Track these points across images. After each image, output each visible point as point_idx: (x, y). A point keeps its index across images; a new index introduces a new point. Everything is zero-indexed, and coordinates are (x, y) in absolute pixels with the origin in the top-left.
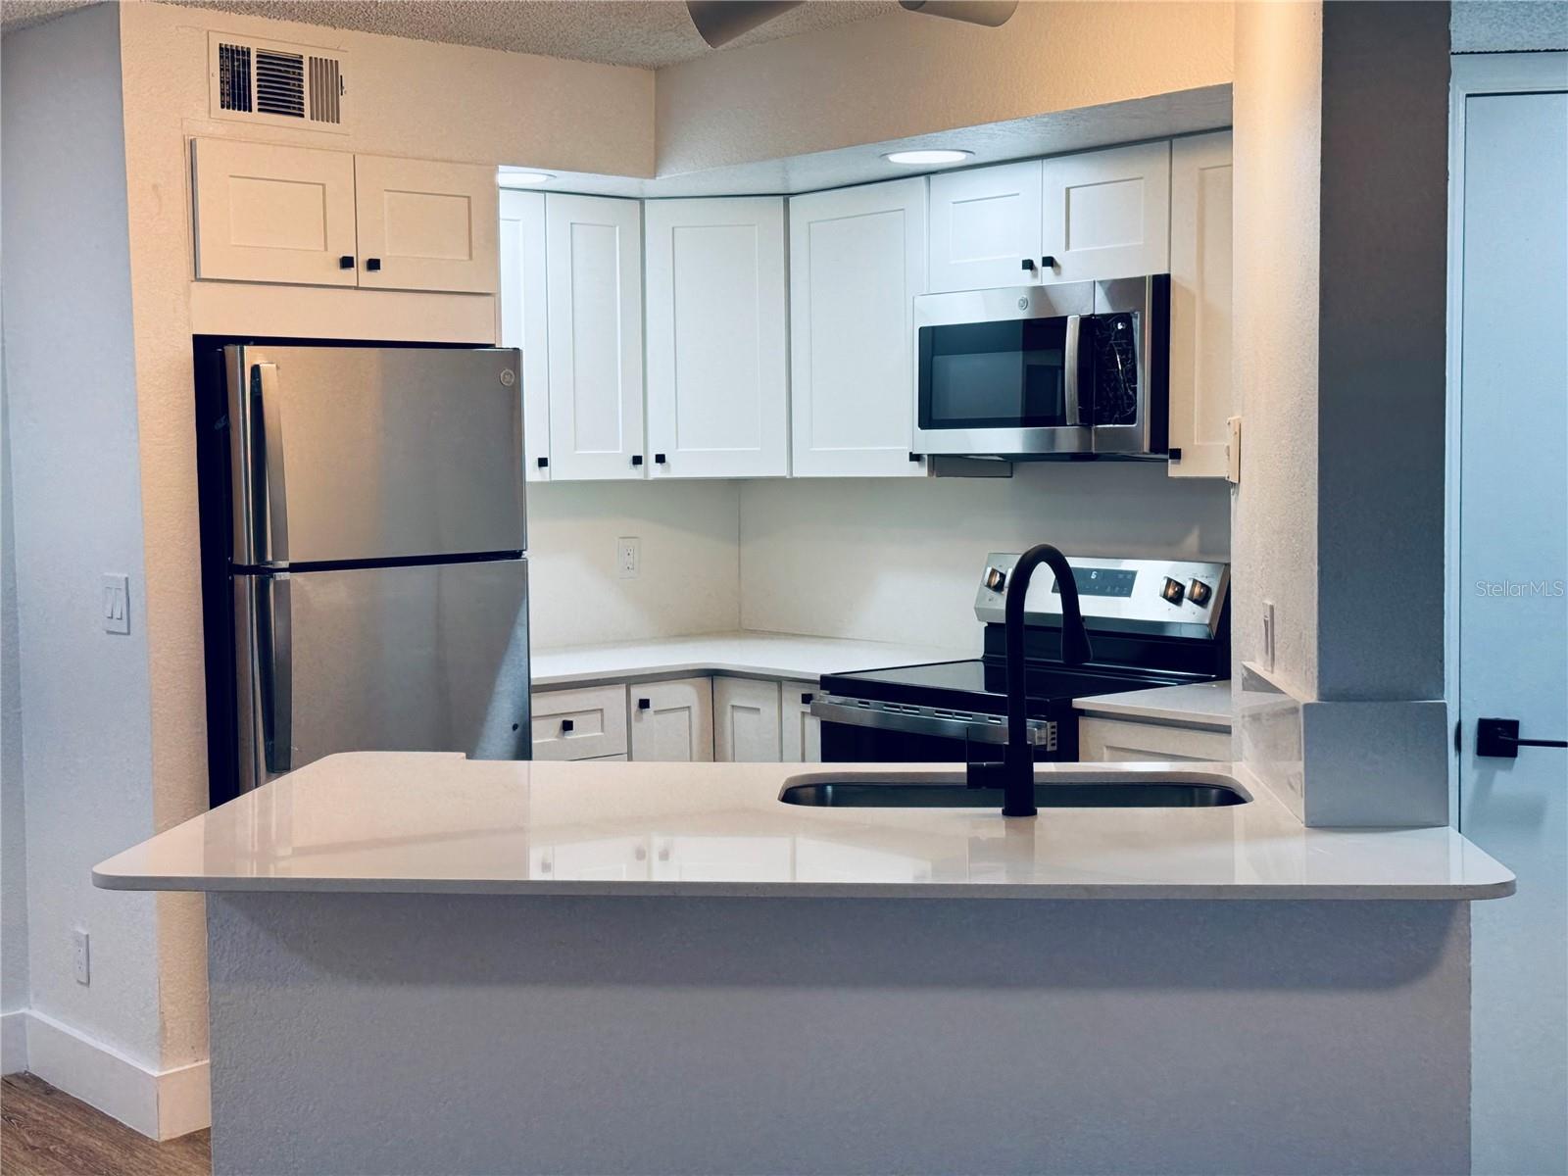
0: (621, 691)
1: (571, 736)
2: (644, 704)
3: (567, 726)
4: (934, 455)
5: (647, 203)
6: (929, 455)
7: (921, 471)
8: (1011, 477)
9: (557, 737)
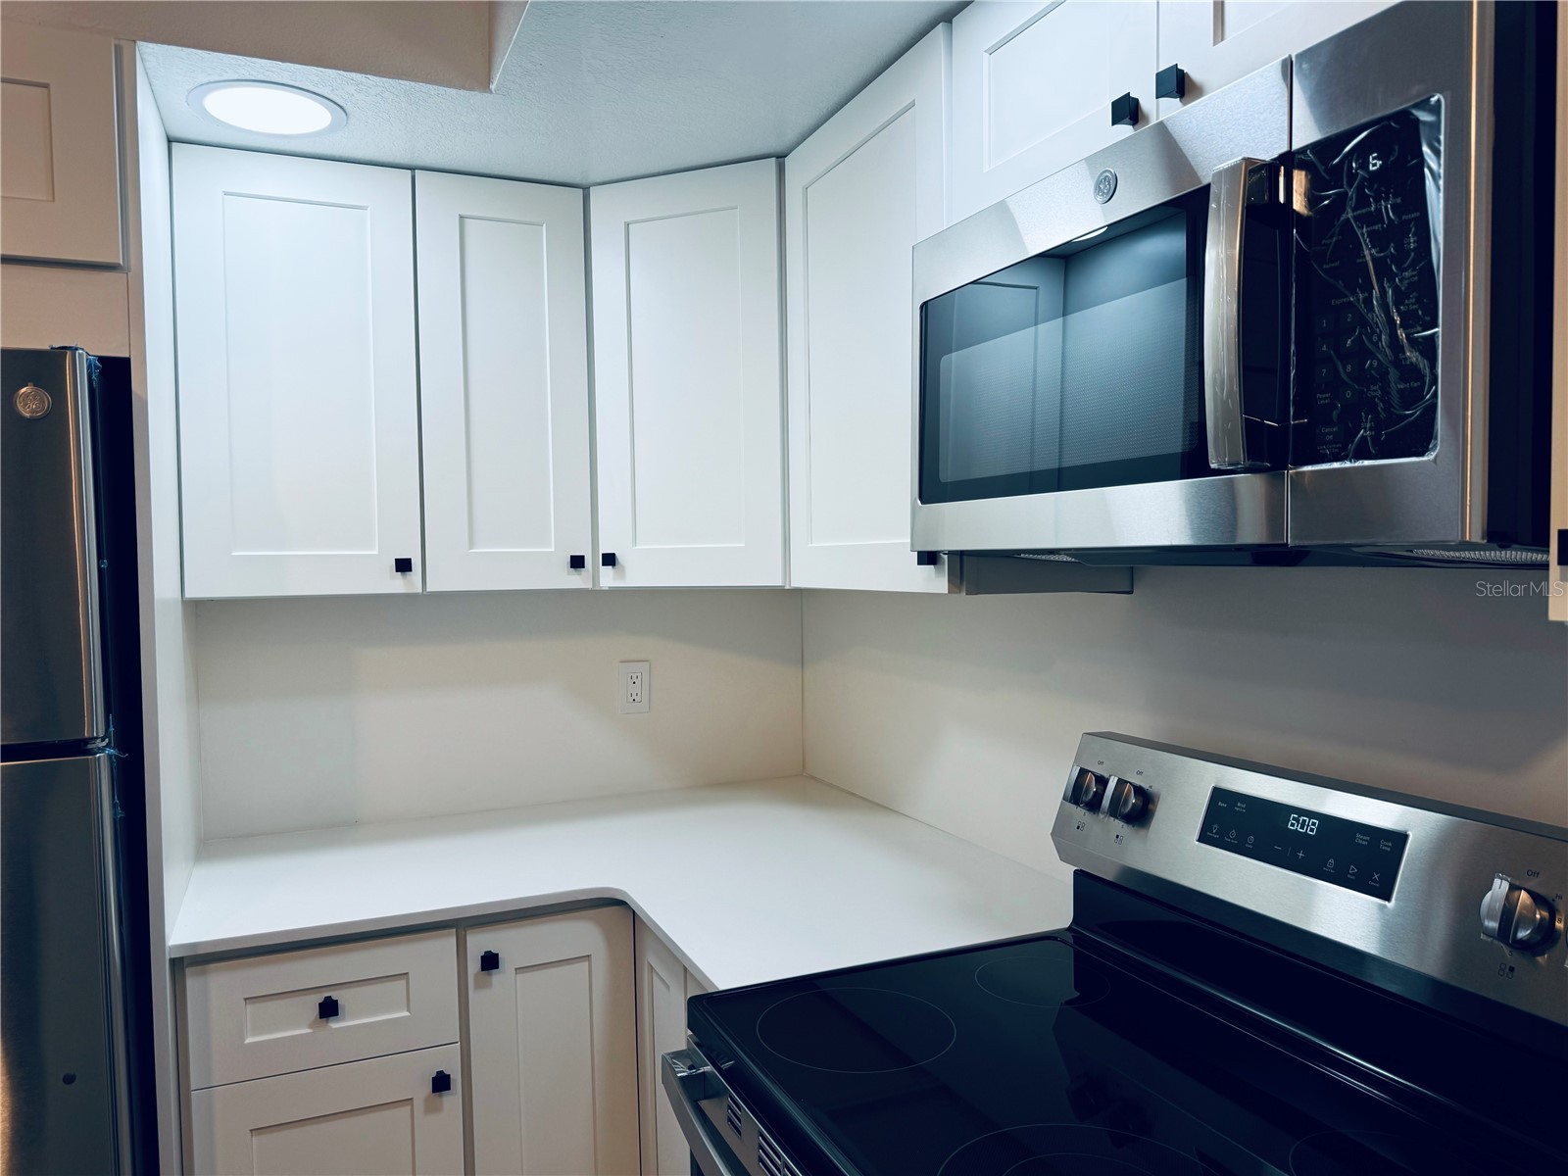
0: (447, 943)
1: (335, 1025)
2: (490, 962)
3: (329, 1009)
4: (962, 554)
5: (592, 190)
6: (951, 553)
7: (934, 581)
8: (1131, 592)
9: (310, 1027)
